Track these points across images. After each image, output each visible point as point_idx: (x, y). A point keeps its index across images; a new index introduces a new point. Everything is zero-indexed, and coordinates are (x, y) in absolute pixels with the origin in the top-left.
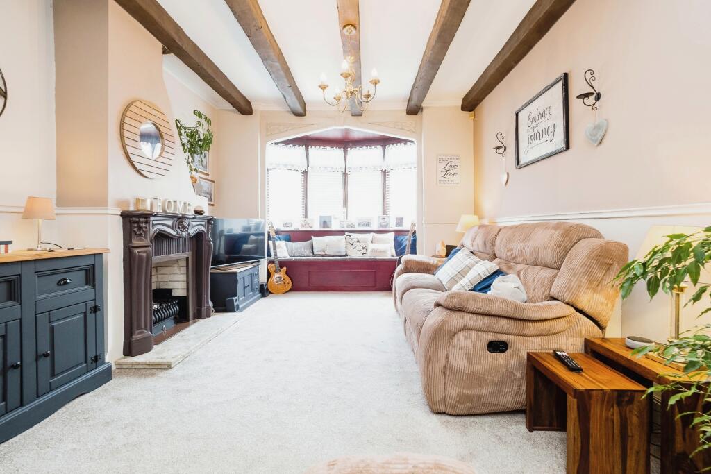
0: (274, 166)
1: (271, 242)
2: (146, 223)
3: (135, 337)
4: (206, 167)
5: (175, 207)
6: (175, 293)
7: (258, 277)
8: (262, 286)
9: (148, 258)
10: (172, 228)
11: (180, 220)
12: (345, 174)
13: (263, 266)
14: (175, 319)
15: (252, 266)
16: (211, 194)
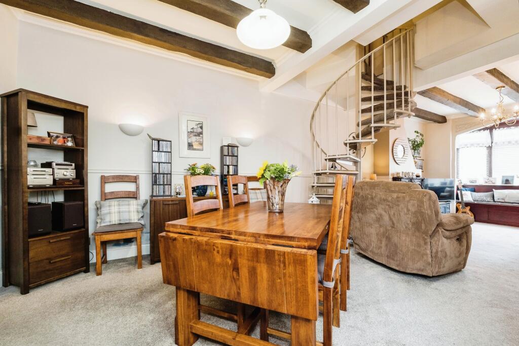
1: (459, 192)
4: (419, 154)
5: (409, 174)
7: (450, 209)
11: (411, 180)
13: (453, 204)
15: (445, 203)
16: (422, 167)
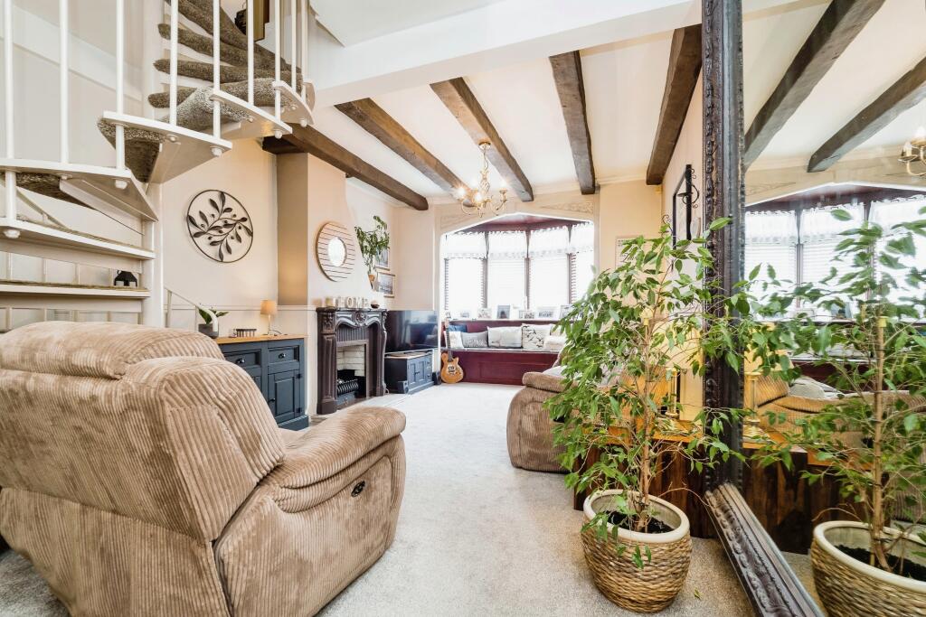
0: (453, 256)
1: (445, 332)
2: (332, 316)
3: (325, 400)
4: (387, 263)
5: (355, 302)
6: (357, 374)
7: (431, 365)
8: (434, 374)
9: (334, 342)
10: (352, 319)
11: (357, 313)
12: (528, 260)
13: (436, 355)
14: (355, 394)
15: (423, 354)
16: (391, 288)
